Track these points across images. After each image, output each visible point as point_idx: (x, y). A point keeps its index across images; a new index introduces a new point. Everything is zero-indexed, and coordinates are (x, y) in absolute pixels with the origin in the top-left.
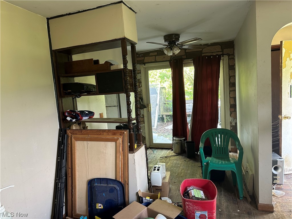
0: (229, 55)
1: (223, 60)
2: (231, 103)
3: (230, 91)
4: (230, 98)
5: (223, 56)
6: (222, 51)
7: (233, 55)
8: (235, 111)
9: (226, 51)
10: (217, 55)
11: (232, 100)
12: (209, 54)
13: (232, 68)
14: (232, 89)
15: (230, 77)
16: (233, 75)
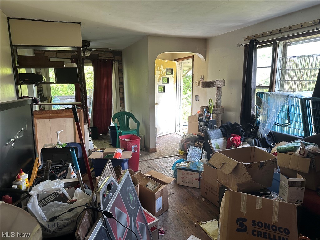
0: (118, 61)
1: (115, 64)
2: (121, 97)
3: (120, 88)
4: (120, 93)
5: (114, 61)
6: (114, 57)
7: (121, 61)
8: (124, 102)
9: (116, 58)
10: (110, 60)
11: (121, 94)
12: (105, 58)
13: (121, 71)
14: (121, 86)
15: (119, 78)
16: (122, 76)
